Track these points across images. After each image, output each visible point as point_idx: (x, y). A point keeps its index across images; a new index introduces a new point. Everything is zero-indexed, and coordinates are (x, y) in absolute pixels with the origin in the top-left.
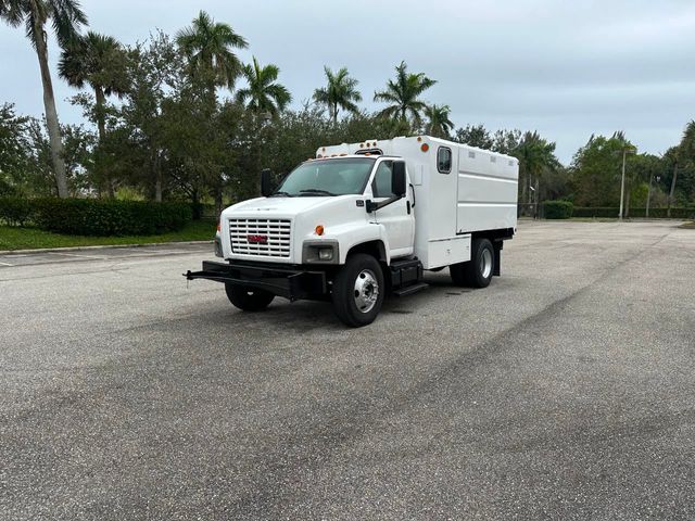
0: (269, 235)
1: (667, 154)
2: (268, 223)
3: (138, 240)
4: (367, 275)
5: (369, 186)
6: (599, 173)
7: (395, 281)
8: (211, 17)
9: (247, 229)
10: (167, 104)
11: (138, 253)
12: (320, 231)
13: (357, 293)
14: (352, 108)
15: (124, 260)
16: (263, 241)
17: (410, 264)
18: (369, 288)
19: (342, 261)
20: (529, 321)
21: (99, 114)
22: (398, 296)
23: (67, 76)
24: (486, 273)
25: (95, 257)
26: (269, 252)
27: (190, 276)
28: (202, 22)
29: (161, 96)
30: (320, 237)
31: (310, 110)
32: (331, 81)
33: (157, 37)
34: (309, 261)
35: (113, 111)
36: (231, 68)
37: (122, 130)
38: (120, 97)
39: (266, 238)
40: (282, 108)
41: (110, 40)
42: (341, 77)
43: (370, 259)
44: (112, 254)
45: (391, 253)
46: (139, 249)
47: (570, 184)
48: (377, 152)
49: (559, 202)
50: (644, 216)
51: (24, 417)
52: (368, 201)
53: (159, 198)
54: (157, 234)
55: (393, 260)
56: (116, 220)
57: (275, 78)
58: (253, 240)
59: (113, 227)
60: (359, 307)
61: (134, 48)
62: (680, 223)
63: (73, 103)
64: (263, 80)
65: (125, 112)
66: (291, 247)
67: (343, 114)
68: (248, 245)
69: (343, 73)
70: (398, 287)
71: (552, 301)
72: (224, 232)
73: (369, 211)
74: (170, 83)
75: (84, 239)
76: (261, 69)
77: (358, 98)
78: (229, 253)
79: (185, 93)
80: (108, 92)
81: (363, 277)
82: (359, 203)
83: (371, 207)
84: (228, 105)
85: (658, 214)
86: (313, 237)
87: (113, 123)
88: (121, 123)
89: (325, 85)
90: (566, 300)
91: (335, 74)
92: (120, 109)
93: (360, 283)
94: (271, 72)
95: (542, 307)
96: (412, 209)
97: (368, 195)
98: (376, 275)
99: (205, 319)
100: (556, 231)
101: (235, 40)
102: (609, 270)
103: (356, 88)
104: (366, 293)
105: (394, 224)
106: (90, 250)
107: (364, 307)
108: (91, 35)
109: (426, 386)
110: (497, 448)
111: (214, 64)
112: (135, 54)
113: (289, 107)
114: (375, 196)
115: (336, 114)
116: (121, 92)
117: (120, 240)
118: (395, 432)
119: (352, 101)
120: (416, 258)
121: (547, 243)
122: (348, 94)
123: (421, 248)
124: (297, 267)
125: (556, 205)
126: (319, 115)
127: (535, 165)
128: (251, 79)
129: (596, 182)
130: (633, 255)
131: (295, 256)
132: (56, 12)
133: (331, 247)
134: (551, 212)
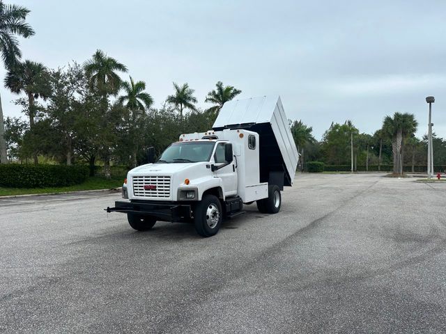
0: (157, 185)
1: (376, 134)
2: (157, 178)
3: (55, 190)
4: (213, 207)
5: (212, 157)
6: (337, 145)
7: (228, 210)
8: (105, 53)
9: (144, 182)
10: (76, 104)
11: (56, 198)
12: (188, 182)
13: (208, 217)
14: (191, 107)
15: (50, 203)
16: (154, 188)
17: (236, 200)
18: (214, 214)
19: (200, 199)
20: (302, 230)
21: (32, 110)
22: (230, 218)
23: (10, 87)
24: (277, 205)
25: (29, 202)
26: (158, 195)
27: (109, 210)
28: (98, 56)
29: (73, 100)
30: (187, 186)
31: (166, 108)
32: (178, 91)
33: (72, 65)
34: (181, 199)
35: (42, 109)
36: (117, 83)
37: (47, 120)
38: (45, 100)
39: (156, 187)
40: (148, 107)
41: (40, 65)
42: (184, 89)
43: (214, 197)
44: (40, 200)
45: (225, 194)
46: (56, 196)
47: (322, 151)
48: (215, 138)
49: (316, 162)
50: (366, 170)
51: (32, 290)
52: (212, 165)
53: (69, 163)
54: (67, 186)
55: (226, 198)
56: (41, 177)
57: (144, 88)
58: (147, 188)
59: (38, 182)
60: (209, 225)
61: (56, 71)
62: (386, 174)
63: (16, 103)
64: (137, 90)
65: (49, 110)
66: (171, 192)
67: (186, 111)
68: (144, 191)
69: (185, 87)
70: (229, 213)
71: (314, 220)
72: (129, 184)
73: (213, 170)
74: (80, 92)
75: (18, 190)
76: (135, 83)
77: (195, 101)
78: (132, 196)
79: (88, 98)
80: (36, 96)
81: (211, 207)
82: (208, 166)
83: (214, 169)
84: (115, 106)
85: (373, 168)
86: (183, 185)
87: (41, 115)
88: (46, 116)
89: (174, 93)
90: (321, 219)
91: (181, 86)
92: (46, 107)
93: (210, 211)
94: (141, 85)
95: (308, 223)
96: (236, 169)
97: (212, 162)
98: (218, 207)
99: (115, 236)
100: (316, 180)
101: (120, 67)
102: (344, 202)
103: (193, 95)
104: (213, 217)
105: (227, 177)
106: (23, 197)
107: (211, 225)
108: (28, 62)
109: (250, 264)
110: (289, 290)
111: (106, 80)
112: (57, 75)
113: (153, 106)
114: (216, 162)
115: (182, 110)
116: (45, 97)
117: (43, 190)
118: (238, 286)
119: (191, 102)
120: (238, 197)
121: (311, 187)
122: (189, 99)
123: (241, 191)
124: (174, 203)
125: (314, 164)
126: (172, 111)
127: (301, 141)
128: (128, 89)
129: (337, 150)
130: (359, 193)
131: (173, 197)
132: (5, 48)
133: (194, 191)
134: (312, 168)
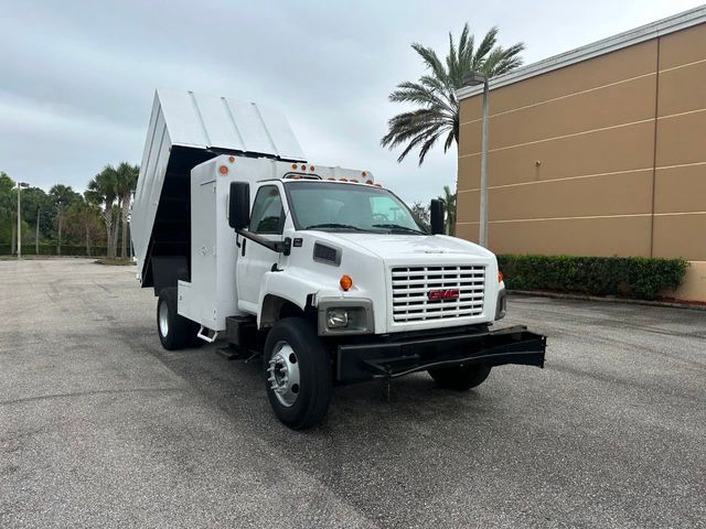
0: (459, 287)
2: (458, 272)
9: (426, 281)
16: (451, 296)
26: (458, 311)
39: (456, 292)
58: (434, 298)
68: (425, 306)
